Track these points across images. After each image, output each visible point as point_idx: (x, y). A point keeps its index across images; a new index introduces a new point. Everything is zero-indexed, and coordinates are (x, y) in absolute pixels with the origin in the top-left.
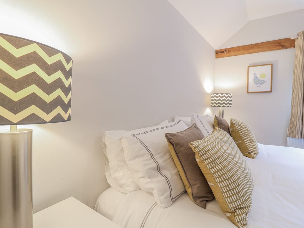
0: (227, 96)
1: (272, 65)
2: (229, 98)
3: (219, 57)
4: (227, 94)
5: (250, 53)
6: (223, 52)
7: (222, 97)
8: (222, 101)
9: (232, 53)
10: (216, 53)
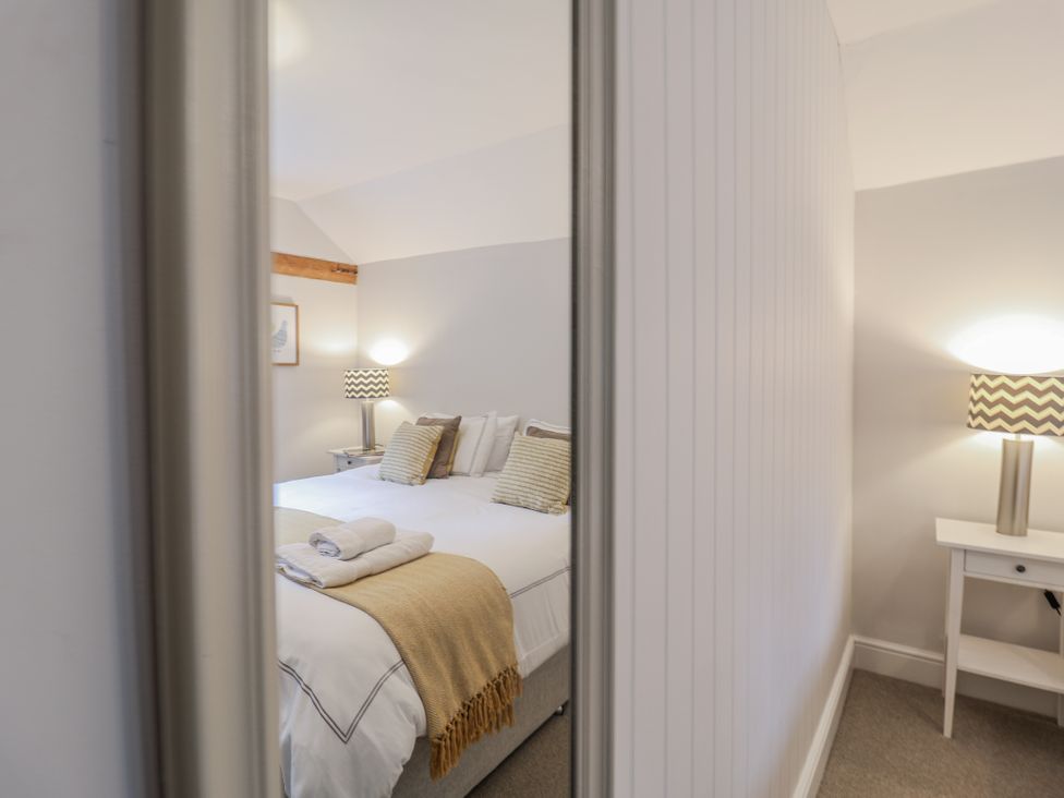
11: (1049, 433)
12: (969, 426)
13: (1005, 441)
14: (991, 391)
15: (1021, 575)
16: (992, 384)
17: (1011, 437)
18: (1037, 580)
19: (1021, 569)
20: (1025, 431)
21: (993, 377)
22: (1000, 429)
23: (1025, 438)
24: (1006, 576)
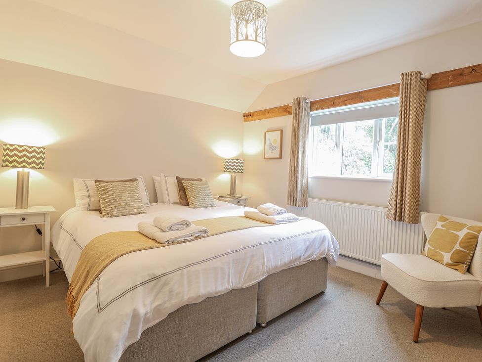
0: (237, 162)
1: (282, 131)
2: (239, 164)
3: (247, 121)
4: (237, 160)
5: (267, 118)
6: (249, 116)
7: (232, 163)
8: (232, 166)
9: (255, 117)
10: (244, 117)
11: (33, 168)
12: (3, 166)
13: (18, 172)
14: (11, 151)
15: (24, 222)
16: (11, 148)
17: (21, 170)
18: (30, 222)
19: (23, 219)
20: (24, 167)
21: (12, 145)
22: (14, 166)
23: (26, 170)
24: (18, 223)
